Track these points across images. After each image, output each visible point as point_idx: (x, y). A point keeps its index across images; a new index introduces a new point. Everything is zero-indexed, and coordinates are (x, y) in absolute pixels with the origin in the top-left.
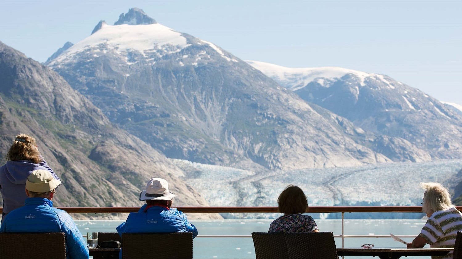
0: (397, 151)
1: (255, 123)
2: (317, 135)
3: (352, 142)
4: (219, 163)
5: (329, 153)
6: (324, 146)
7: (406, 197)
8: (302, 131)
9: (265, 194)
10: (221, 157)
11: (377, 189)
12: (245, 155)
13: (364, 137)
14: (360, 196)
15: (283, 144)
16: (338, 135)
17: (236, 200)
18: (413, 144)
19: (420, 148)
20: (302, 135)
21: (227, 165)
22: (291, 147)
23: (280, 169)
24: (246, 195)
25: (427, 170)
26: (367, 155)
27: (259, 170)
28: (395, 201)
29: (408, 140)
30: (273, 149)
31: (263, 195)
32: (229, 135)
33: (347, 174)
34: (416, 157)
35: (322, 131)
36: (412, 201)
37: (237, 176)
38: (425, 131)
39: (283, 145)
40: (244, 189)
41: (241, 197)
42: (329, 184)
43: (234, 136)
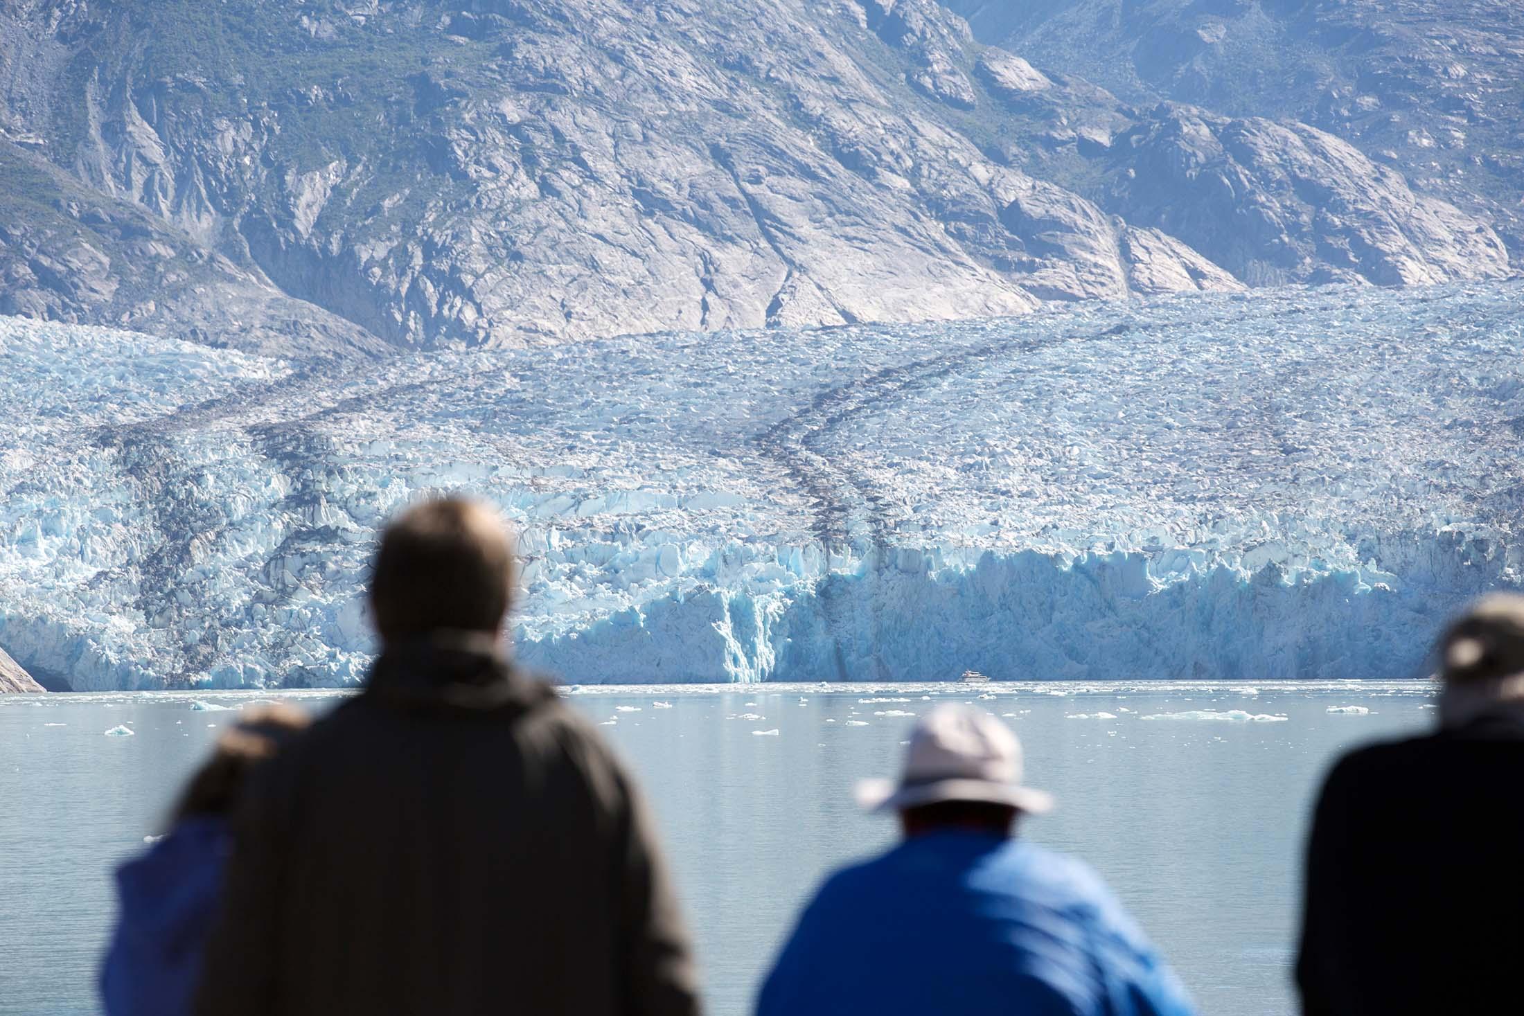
0: (1273, 207)
1: (297, 22)
2: (724, 107)
3: (964, 152)
4: (40, 298)
5: (805, 228)
6: (773, 179)
7: (1325, 525)
8: (622, 77)
9: (342, 514)
10: (58, 255)
11: (1126, 471)
12: (228, 247)
13: (1050, 117)
14: (1006, 519)
15: (491, 167)
16: (870, 103)
17: (140, 554)
18: (1389, 161)
19: (1434, 192)
20: (619, 107)
21: (97, 315)
22: (546, 188)
23: (471, 338)
24: (210, 520)
25: (1476, 335)
26: (1066, 240)
27: (322, 347)
28: (1249, 549)
29: (1349, 139)
30: (424, 206)
31: (329, 516)
32: (113, 104)
33: (919, 372)
34: (1404, 250)
35: (757, 82)
36: (1365, 553)
37: (161, 391)
38: (1470, 71)
39: (487, 174)
40: (198, 478)
41: (174, 537)
42: (794, 440)
43: (146, 116)
